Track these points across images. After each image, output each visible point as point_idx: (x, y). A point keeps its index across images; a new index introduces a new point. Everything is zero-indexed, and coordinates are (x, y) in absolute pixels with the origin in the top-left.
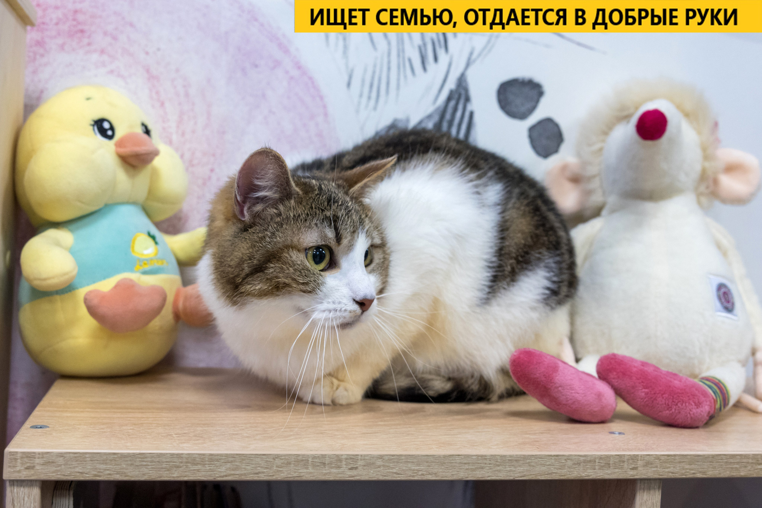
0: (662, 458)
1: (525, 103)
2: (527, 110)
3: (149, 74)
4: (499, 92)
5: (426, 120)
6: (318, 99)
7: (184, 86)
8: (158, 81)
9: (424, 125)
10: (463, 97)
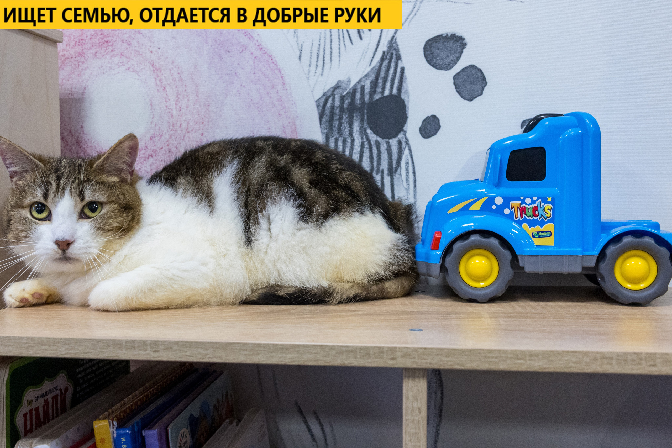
0: (420, 351)
1: (449, 55)
2: (452, 61)
3: (154, 67)
4: (425, 49)
5: (364, 79)
6: (277, 72)
7: (179, 74)
8: (161, 72)
9: (362, 83)
10: (394, 56)
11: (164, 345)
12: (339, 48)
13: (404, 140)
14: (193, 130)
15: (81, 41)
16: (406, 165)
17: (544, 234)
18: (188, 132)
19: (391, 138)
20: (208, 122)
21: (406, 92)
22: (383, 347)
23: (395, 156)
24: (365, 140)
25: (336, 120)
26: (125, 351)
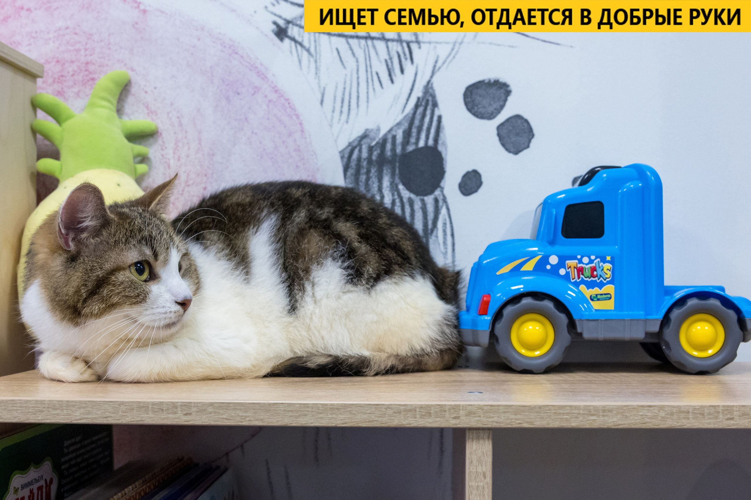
1: (492, 103)
2: (495, 109)
3: (148, 110)
4: (465, 95)
5: (396, 128)
6: (294, 118)
7: (178, 117)
8: (156, 115)
9: (394, 133)
10: (430, 103)
11: (197, 406)
12: (368, 93)
13: (442, 197)
14: (193, 184)
15: (61, 78)
16: (443, 226)
17: (605, 296)
18: (188, 186)
19: (426, 195)
20: (212, 174)
21: (444, 144)
22: (445, 405)
23: (431, 216)
24: (396, 197)
25: (363, 174)
26: (151, 415)
